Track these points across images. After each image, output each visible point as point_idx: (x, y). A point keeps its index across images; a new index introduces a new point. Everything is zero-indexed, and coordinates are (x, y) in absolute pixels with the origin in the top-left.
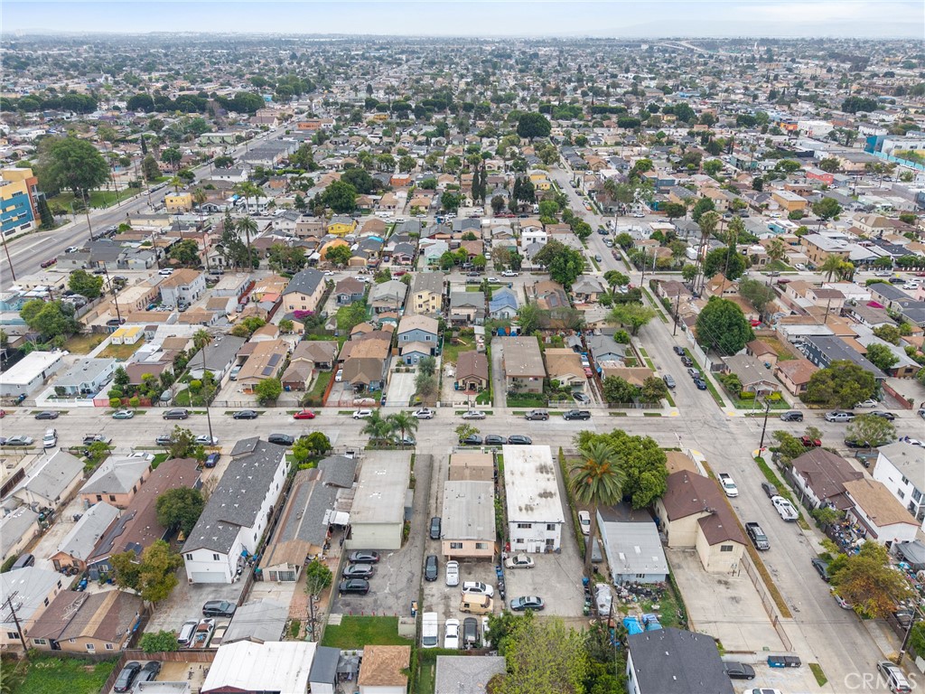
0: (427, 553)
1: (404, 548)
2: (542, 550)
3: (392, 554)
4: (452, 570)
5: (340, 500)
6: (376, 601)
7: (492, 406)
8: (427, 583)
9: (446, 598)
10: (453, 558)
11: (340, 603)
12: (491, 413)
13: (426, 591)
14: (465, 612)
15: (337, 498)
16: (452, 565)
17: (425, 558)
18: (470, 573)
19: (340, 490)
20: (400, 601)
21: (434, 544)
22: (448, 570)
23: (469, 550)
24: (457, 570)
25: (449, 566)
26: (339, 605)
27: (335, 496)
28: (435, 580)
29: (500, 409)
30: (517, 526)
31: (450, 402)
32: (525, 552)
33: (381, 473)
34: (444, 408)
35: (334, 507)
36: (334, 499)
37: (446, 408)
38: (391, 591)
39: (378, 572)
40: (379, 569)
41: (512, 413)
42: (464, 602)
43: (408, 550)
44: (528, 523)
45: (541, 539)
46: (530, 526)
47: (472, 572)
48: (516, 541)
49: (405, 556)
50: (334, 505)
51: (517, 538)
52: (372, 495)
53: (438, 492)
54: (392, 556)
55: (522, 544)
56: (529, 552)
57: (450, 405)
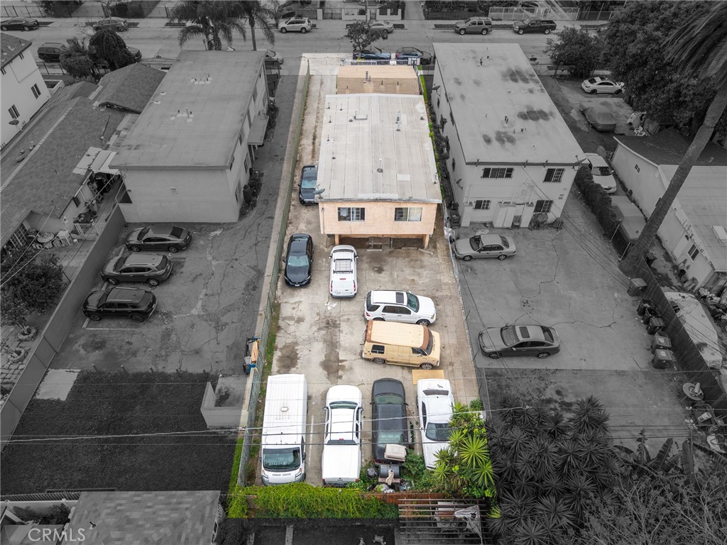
0: (291, 231)
1: (247, 221)
2: (525, 223)
3: (218, 232)
4: (343, 266)
5: (123, 133)
6: (167, 335)
7: (403, 17)
8: (289, 290)
9: (330, 325)
10: (344, 240)
11: (82, 341)
12: (402, 27)
13: (286, 311)
14: (374, 361)
16: (344, 256)
17: (287, 239)
18: (380, 270)
19: (128, 117)
20: (222, 335)
21: (306, 213)
22: (333, 267)
23: (379, 223)
24: (353, 266)
25: (336, 256)
26: (76, 347)
28: (305, 284)
29: (415, 22)
30: (482, 173)
31: (338, 11)
32: (493, 227)
33: (202, 83)
34: (328, 20)
35: (108, 143)
36: (112, 131)
37: (331, 21)
38: (207, 311)
39: (183, 270)
40: (186, 264)
41: (434, 27)
42: (372, 339)
43: (253, 224)
44: (506, 167)
45: (527, 201)
46: (509, 173)
47: (385, 268)
48: (474, 204)
49: (245, 235)
50: (109, 140)
51: (476, 200)
52: (175, 116)
53: (316, 127)
54: (218, 239)
55: (485, 211)
56: (500, 226)
57: (338, 17)
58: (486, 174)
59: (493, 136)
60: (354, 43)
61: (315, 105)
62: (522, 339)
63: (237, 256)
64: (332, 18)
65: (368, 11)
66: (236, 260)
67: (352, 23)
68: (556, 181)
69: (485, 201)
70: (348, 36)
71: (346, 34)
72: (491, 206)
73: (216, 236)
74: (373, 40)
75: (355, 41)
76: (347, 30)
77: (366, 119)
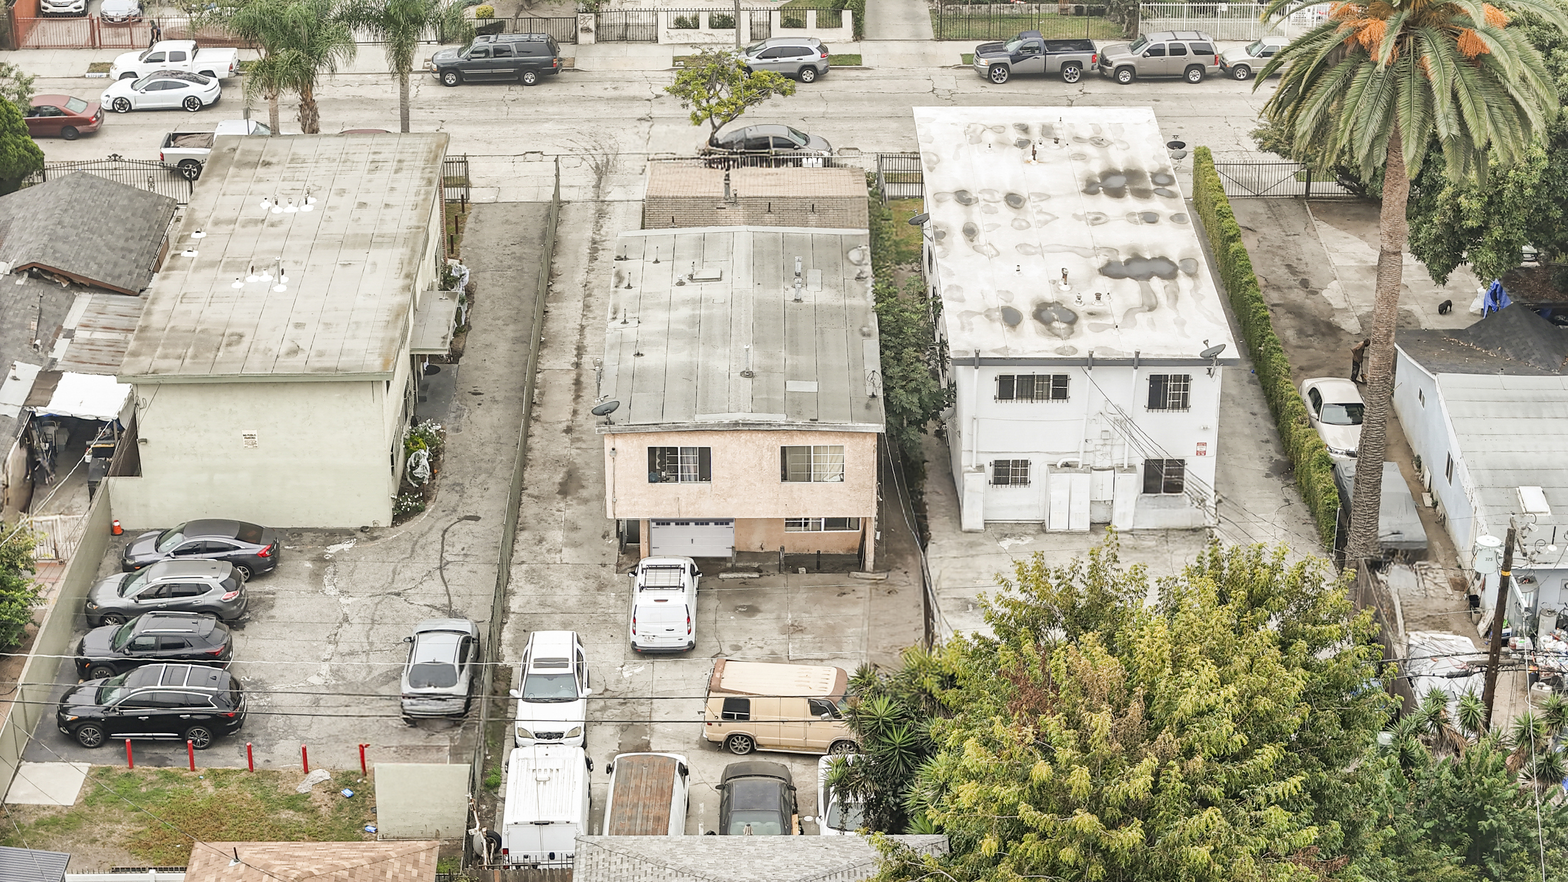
1: (413, 526)
3: (346, 546)
4: (664, 577)
5: (81, 335)
7: (859, 34)
12: (853, 61)
14: (726, 746)
15: (67, 325)
18: (752, 611)
19: (84, 301)
21: (563, 509)
23: (746, 487)
24: (686, 579)
27: (62, 316)
29: (901, 48)
30: (993, 388)
31: (646, 18)
32: (1045, 532)
33: (291, 209)
34: (612, 45)
35: (51, 355)
36: (54, 329)
37: (623, 47)
38: (344, 679)
39: (272, 612)
40: (278, 603)
41: (960, 62)
42: (724, 686)
43: (430, 529)
44: (1052, 371)
45: (1120, 462)
46: (1059, 389)
47: (763, 607)
48: (990, 471)
49: (413, 551)
50: (52, 349)
51: (993, 458)
52: (243, 280)
53: (582, 328)
54: (346, 558)
55: (1020, 490)
56: (1063, 527)
57: (647, 34)
58: (1007, 389)
59: (1026, 309)
60: (693, 108)
61: (580, 277)
63: (398, 587)
64: (623, 38)
65: (745, 17)
66: (398, 594)
67: (689, 52)
68: (1175, 407)
69: (1016, 462)
70: (674, 91)
71: (671, 84)
72: (1034, 474)
73: (341, 552)
74: (751, 101)
75: (698, 103)
76: (675, 75)
77: (720, 279)
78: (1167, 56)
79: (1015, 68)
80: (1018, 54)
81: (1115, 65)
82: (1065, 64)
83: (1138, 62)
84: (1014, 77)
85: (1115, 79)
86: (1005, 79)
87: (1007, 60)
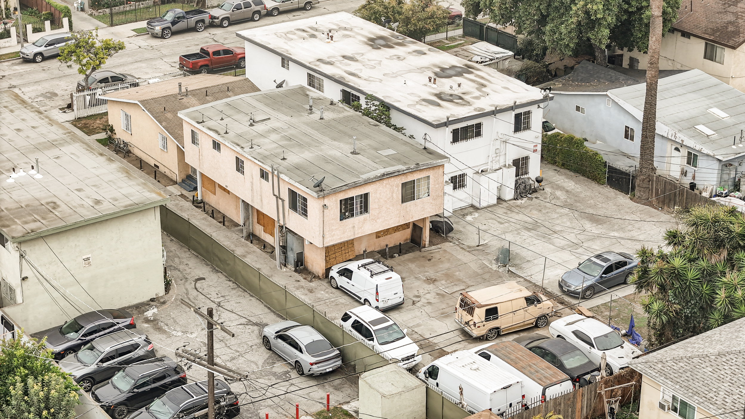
2: (509, 194)
23: (385, 211)
30: (450, 137)
43: (187, 290)
44: (475, 122)
45: (505, 164)
46: (478, 131)
48: (450, 183)
51: (451, 176)
55: (461, 190)
58: (456, 136)
59: (433, 98)
62: (606, 265)
68: (525, 129)
69: (460, 176)
72: (467, 180)
77: (269, 119)
78: (243, 10)
79: (174, 28)
80: (174, 21)
81: (220, 18)
82: (197, 22)
83: (231, 15)
84: (174, 33)
85: (221, 26)
86: (169, 35)
87: (170, 25)
